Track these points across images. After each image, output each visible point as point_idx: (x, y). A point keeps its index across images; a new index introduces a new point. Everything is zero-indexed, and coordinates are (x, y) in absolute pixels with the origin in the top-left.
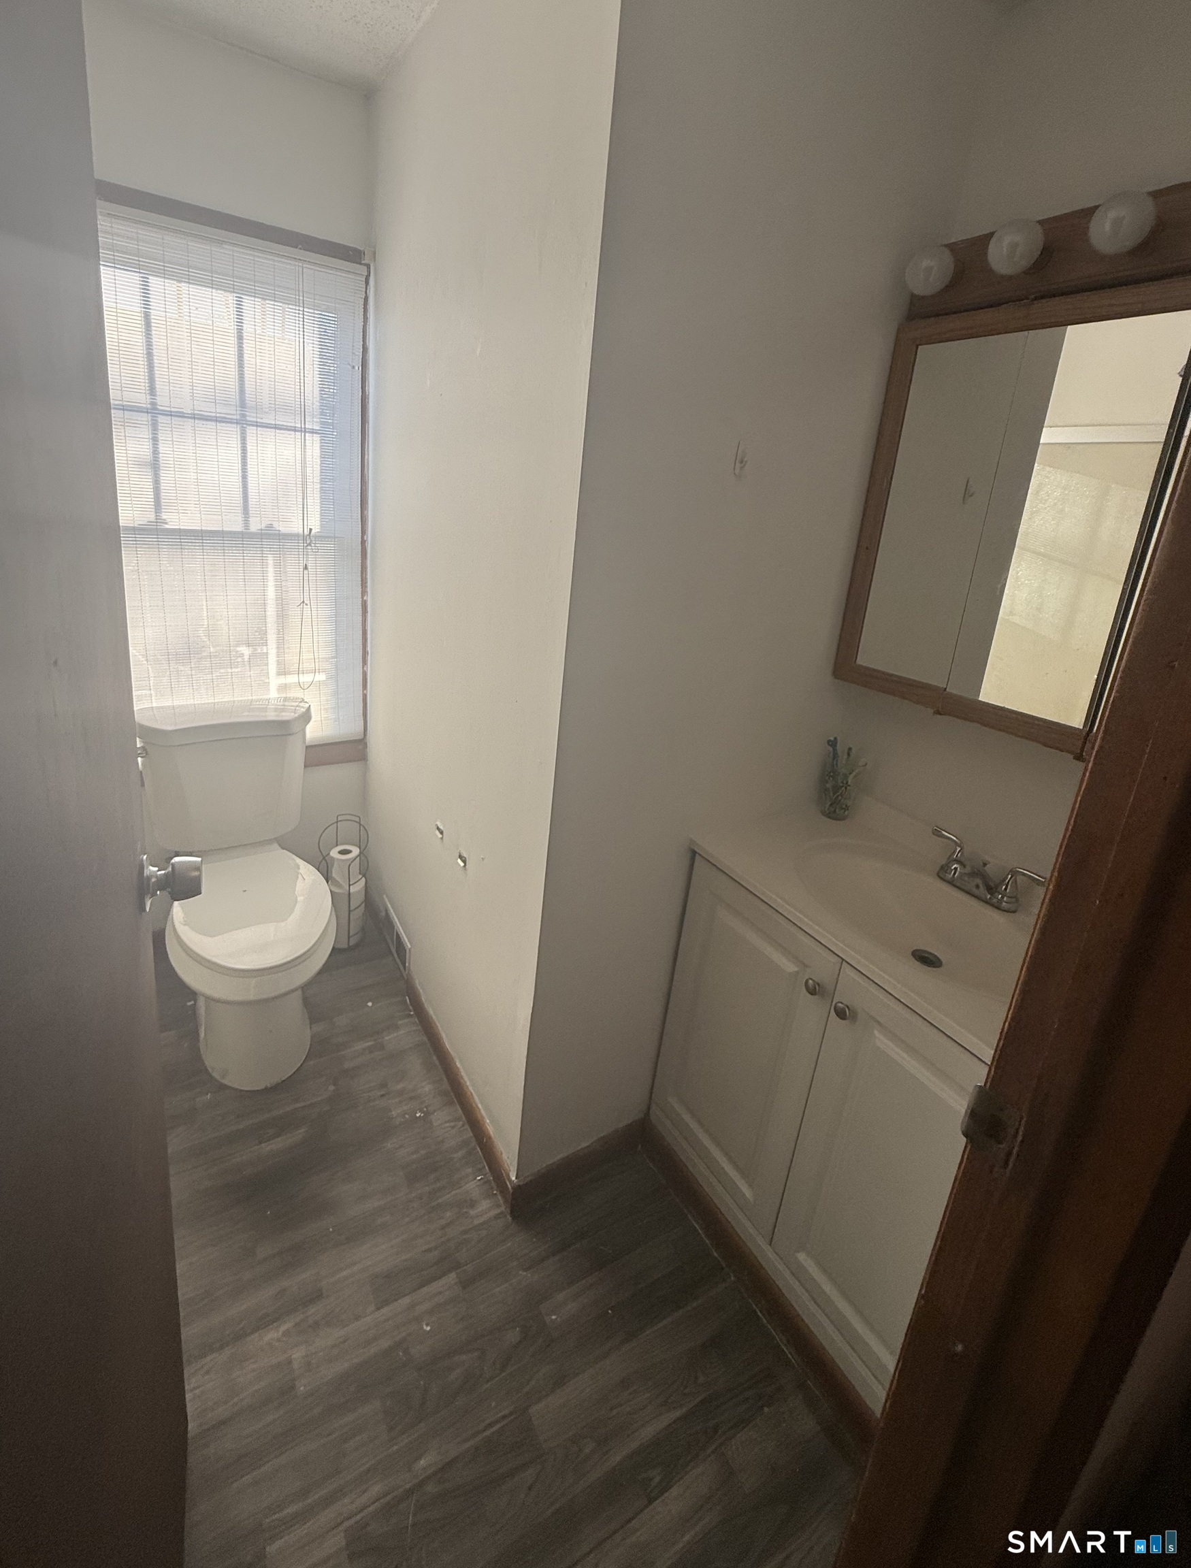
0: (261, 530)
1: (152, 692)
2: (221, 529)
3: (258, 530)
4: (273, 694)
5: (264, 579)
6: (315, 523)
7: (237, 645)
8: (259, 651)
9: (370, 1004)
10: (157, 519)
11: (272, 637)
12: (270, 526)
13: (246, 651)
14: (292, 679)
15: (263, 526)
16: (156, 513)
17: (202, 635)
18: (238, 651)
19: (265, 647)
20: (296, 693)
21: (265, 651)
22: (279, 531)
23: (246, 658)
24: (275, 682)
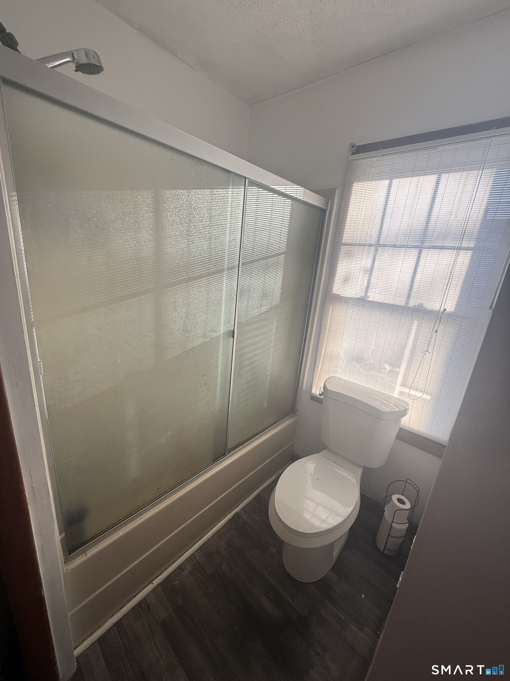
0: (415, 306)
1: (342, 371)
2: (383, 302)
3: (414, 306)
4: (396, 395)
5: (409, 334)
6: (450, 306)
7: (384, 363)
8: (395, 370)
9: (363, 596)
10: (365, 296)
11: (404, 365)
12: (421, 305)
13: (388, 368)
14: (407, 390)
15: (417, 304)
16: (365, 293)
17: (369, 353)
18: (384, 366)
19: (399, 369)
20: (405, 399)
21: (398, 370)
22: (426, 308)
23: (387, 370)
24: (398, 388)
